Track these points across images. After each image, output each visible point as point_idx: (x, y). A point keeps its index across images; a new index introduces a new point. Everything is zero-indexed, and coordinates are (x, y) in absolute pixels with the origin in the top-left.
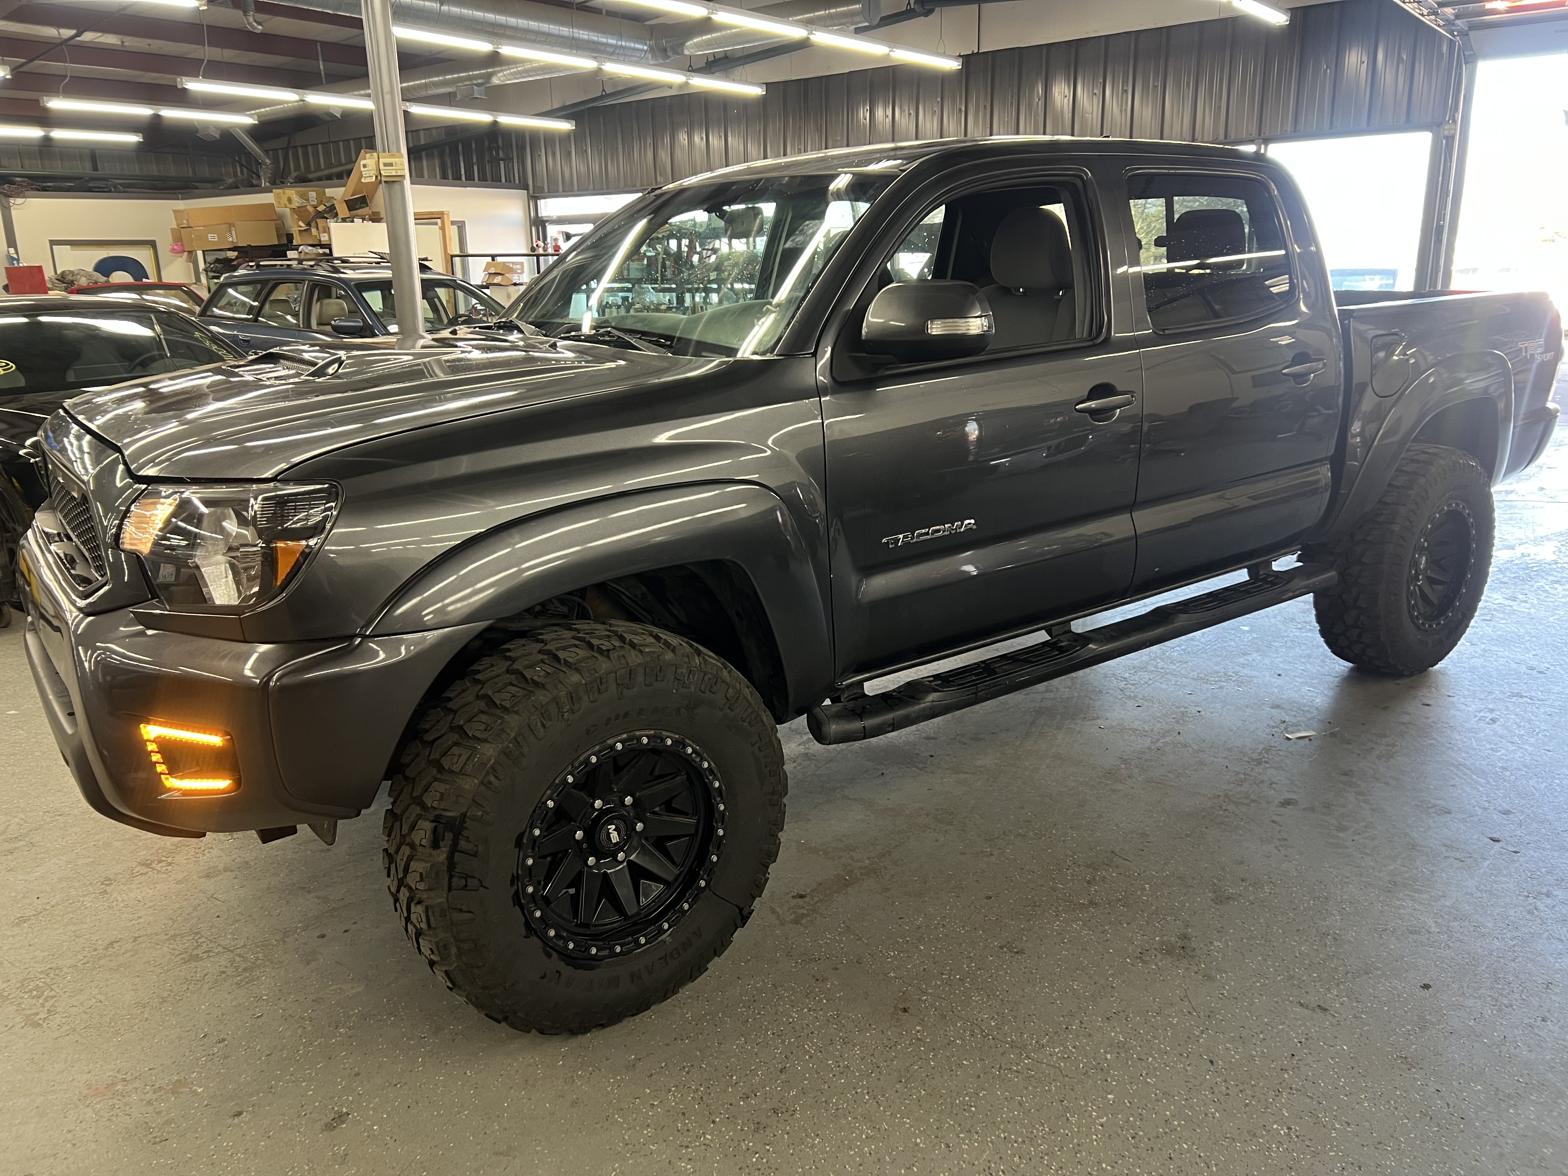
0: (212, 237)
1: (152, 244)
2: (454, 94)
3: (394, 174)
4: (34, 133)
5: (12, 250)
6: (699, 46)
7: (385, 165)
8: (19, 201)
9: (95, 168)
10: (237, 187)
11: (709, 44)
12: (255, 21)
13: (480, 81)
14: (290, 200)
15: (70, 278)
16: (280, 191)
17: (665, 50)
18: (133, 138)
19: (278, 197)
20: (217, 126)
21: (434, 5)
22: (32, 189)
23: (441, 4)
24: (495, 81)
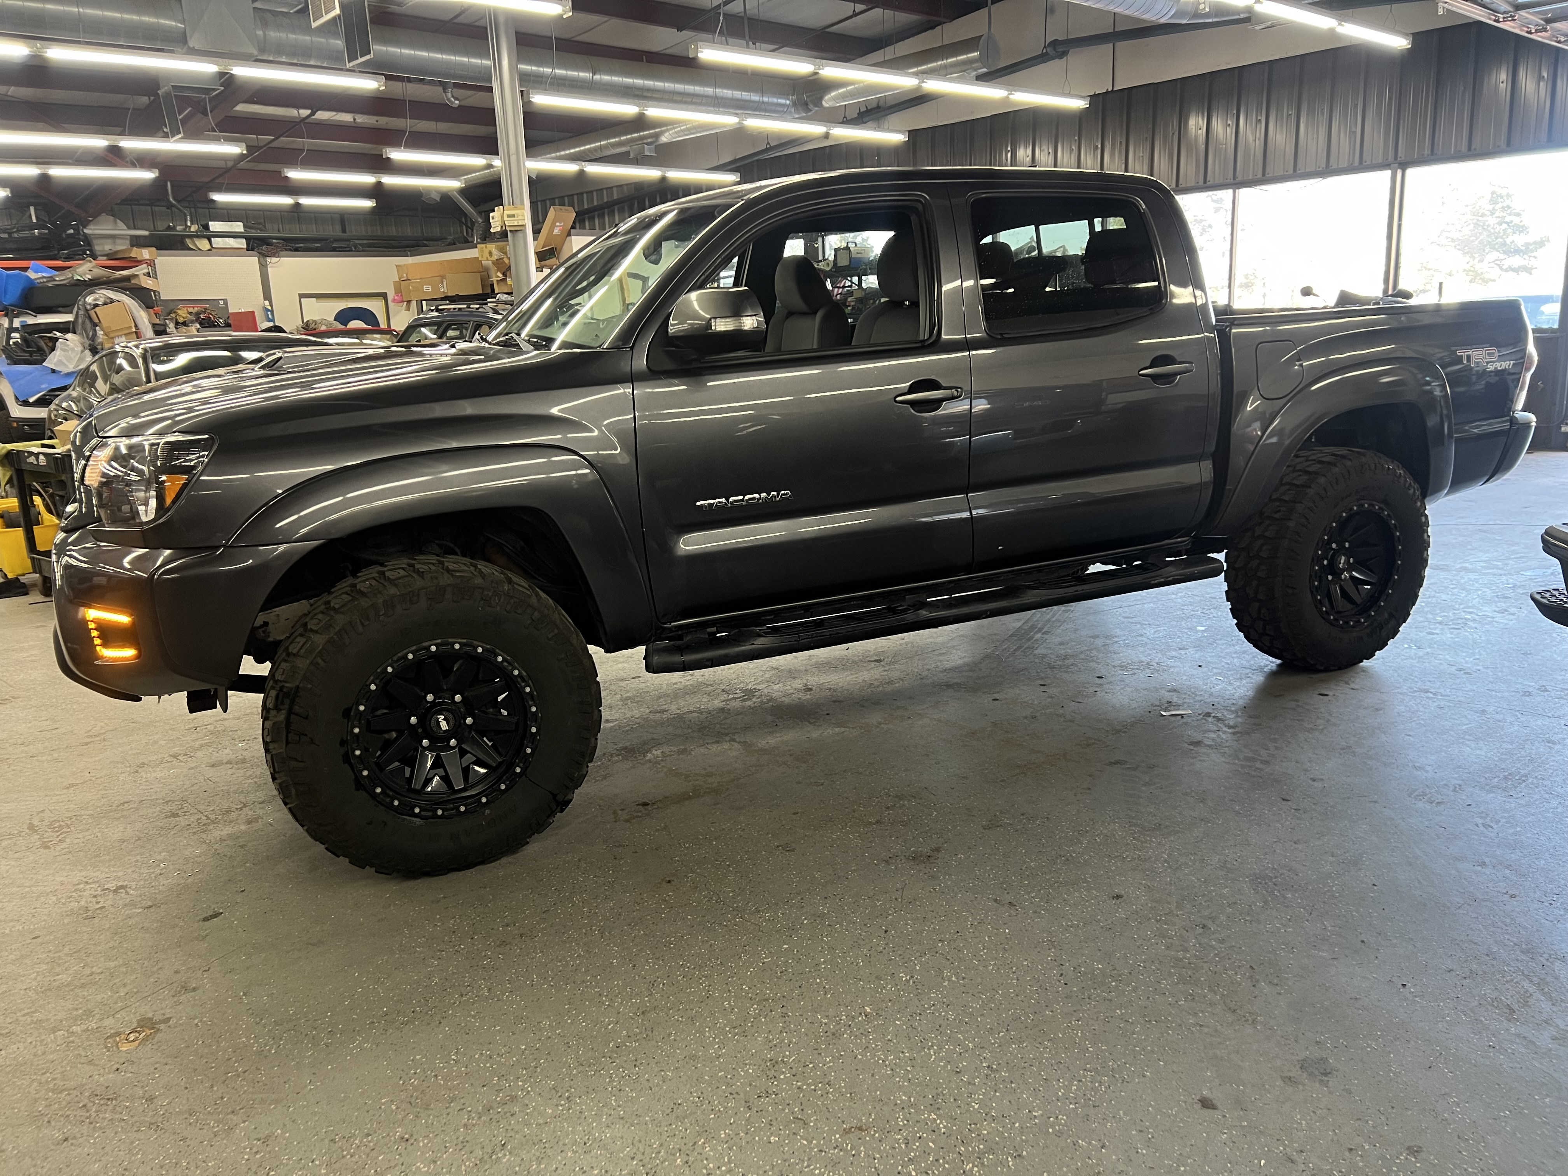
0: (427, 288)
1: (384, 296)
2: (628, 153)
3: (516, 224)
4: (286, 201)
5: (267, 303)
6: (834, 99)
7: (509, 216)
8: (274, 260)
9: (344, 231)
10: (454, 244)
11: (844, 97)
12: (453, 96)
13: (649, 140)
14: (491, 254)
15: (313, 326)
16: (483, 246)
17: (806, 104)
18: (368, 204)
19: (482, 251)
20: (437, 190)
21: (587, 75)
22: (286, 250)
23: (594, 74)
24: (664, 139)
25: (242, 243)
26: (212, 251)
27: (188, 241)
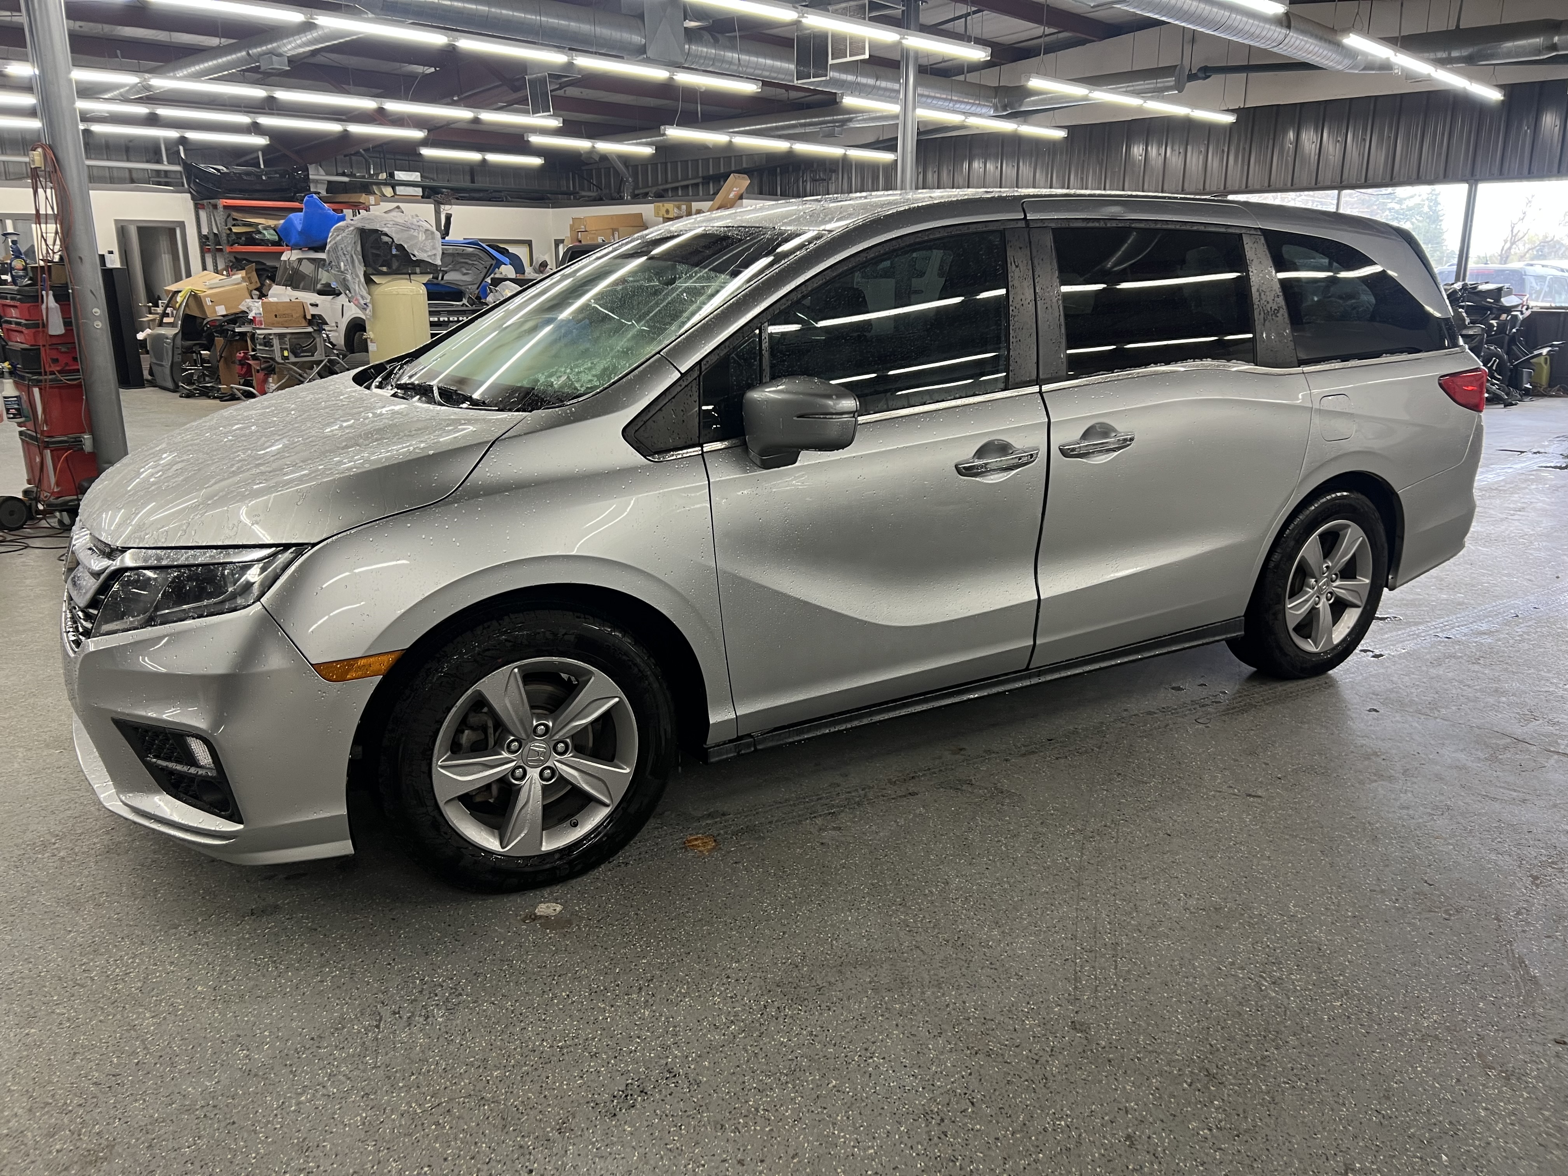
14: (667, 212)
16: (661, 204)
17: (1005, 106)
22: (454, 199)
24: (851, 124)
25: (419, 191)
26: (395, 197)
27: (375, 187)
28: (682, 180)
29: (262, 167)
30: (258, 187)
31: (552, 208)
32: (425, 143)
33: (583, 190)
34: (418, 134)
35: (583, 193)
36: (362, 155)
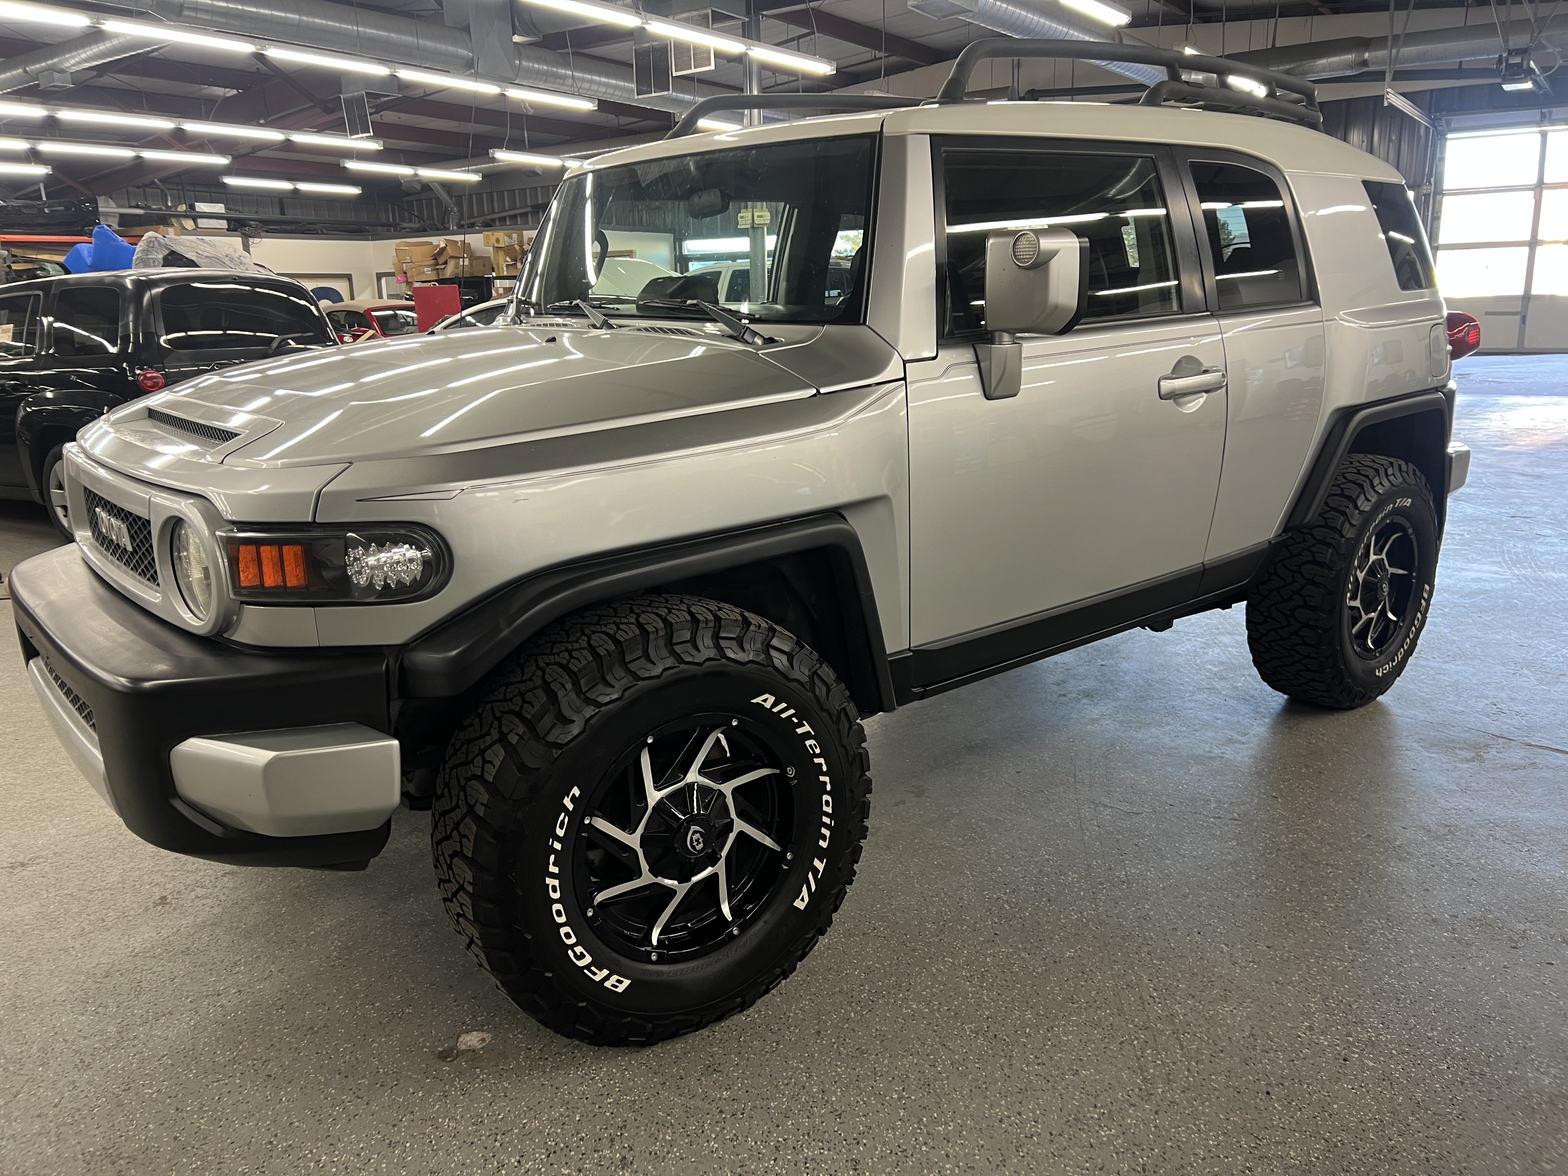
1: (349, 277)
7: (758, 216)
8: (257, 240)
14: (498, 241)
16: (490, 233)
18: (353, 191)
20: (421, 180)
22: (263, 232)
25: (223, 224)
26: (197, 231)
27: (173, 220)
28: (510, 210)
29: (44, 199)
30: (41, 221)
31: (372, 240)
32: (229, 171)
33: (405, 222)
34: (222, 161)
35: (405, 225)
36: (158, 187)
